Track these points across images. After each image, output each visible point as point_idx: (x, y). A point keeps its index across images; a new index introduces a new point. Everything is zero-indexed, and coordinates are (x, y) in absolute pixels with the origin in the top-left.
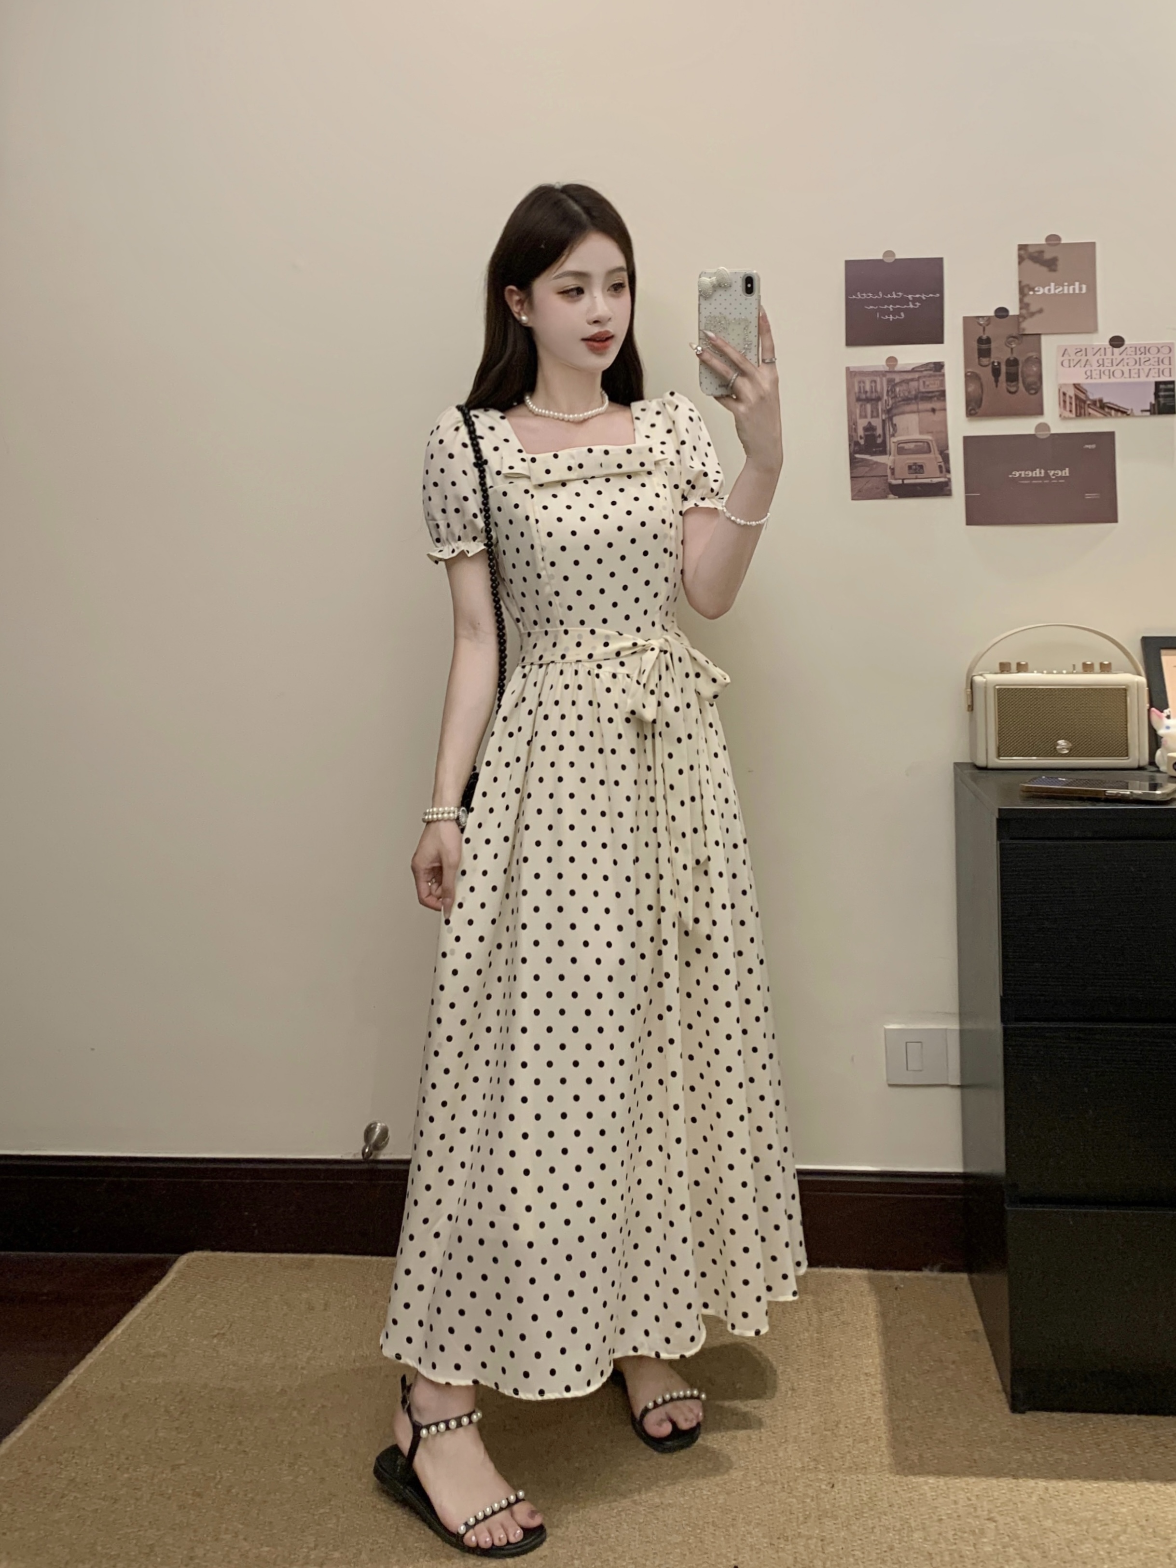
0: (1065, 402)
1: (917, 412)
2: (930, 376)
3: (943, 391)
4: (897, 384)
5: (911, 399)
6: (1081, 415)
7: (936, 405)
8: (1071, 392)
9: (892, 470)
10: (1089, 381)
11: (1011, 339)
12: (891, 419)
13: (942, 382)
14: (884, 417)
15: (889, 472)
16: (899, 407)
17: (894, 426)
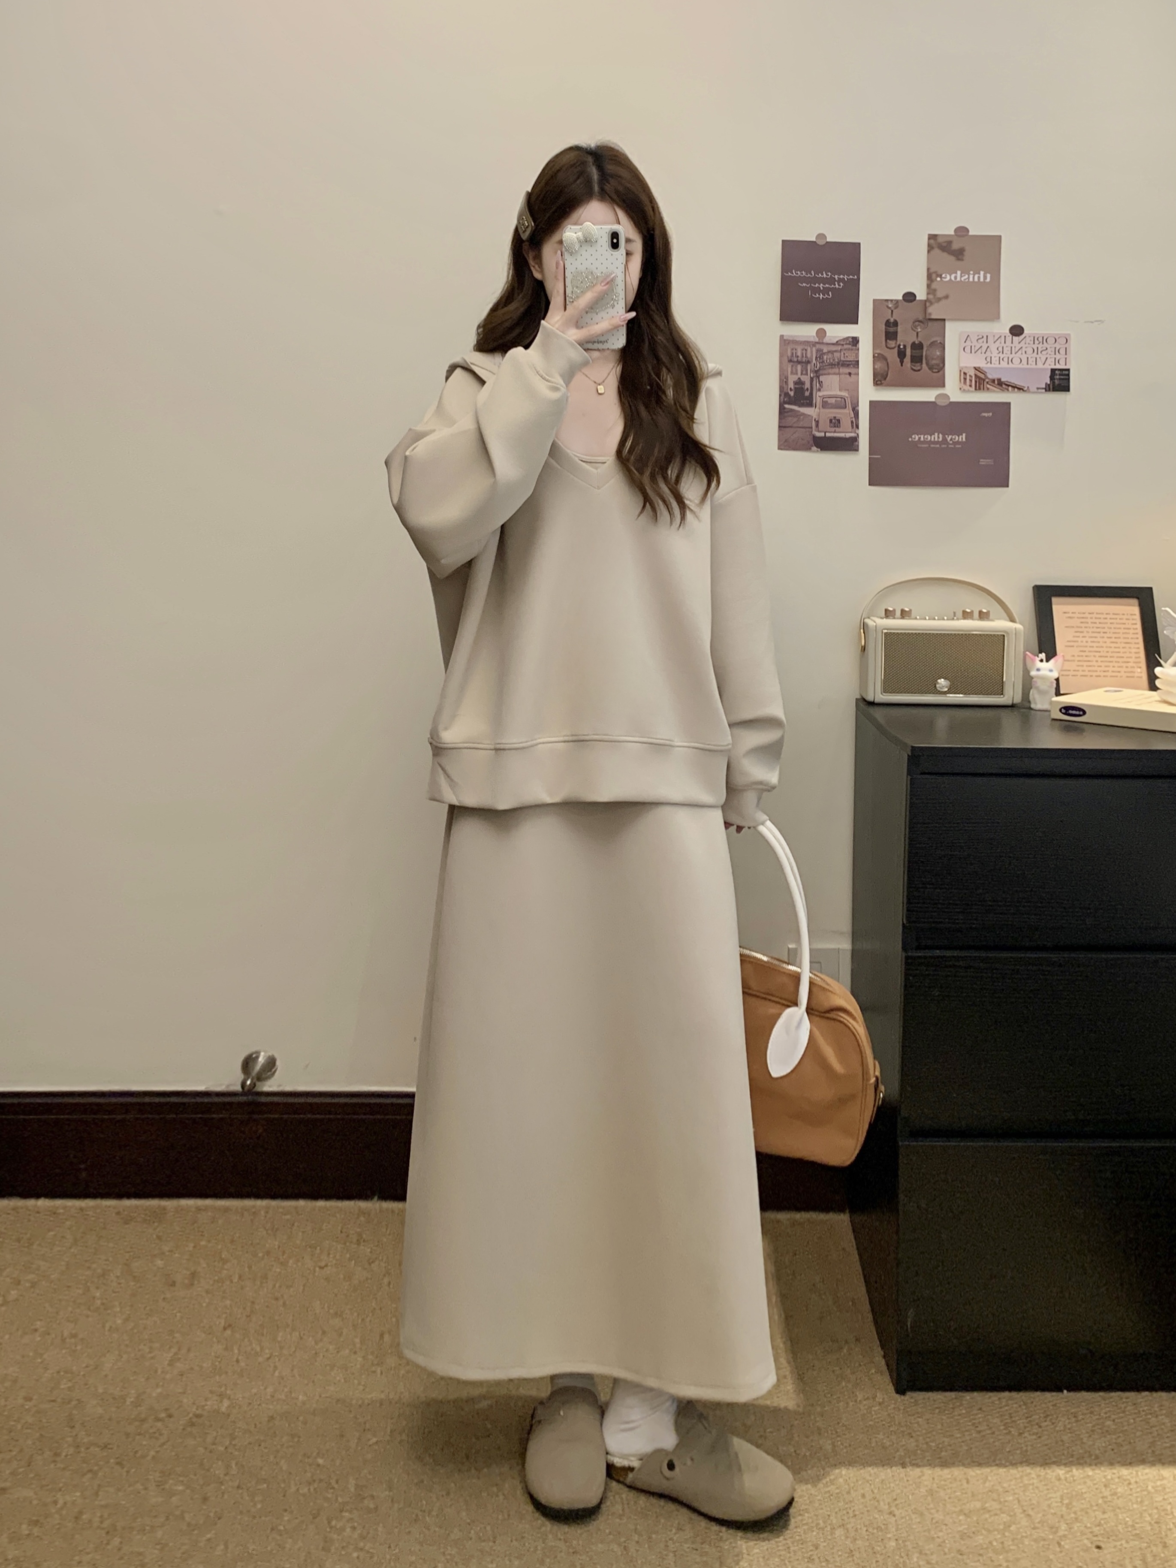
0: (965, 379)
1: (839, 374)
2: (849, 349)
3: (858, 362)
4: (824, 354)
5: (835, 365)
6: (980, 389)
7: (852, 371)
8: (972, 372)
9: (817, 422)
10: (989, 365)
11: (917, 323)
12: (818, 377)
13: (857, 355)
14: (812, 375)
15: (814, 424)
16: (825, 369)
17: (821, 383)
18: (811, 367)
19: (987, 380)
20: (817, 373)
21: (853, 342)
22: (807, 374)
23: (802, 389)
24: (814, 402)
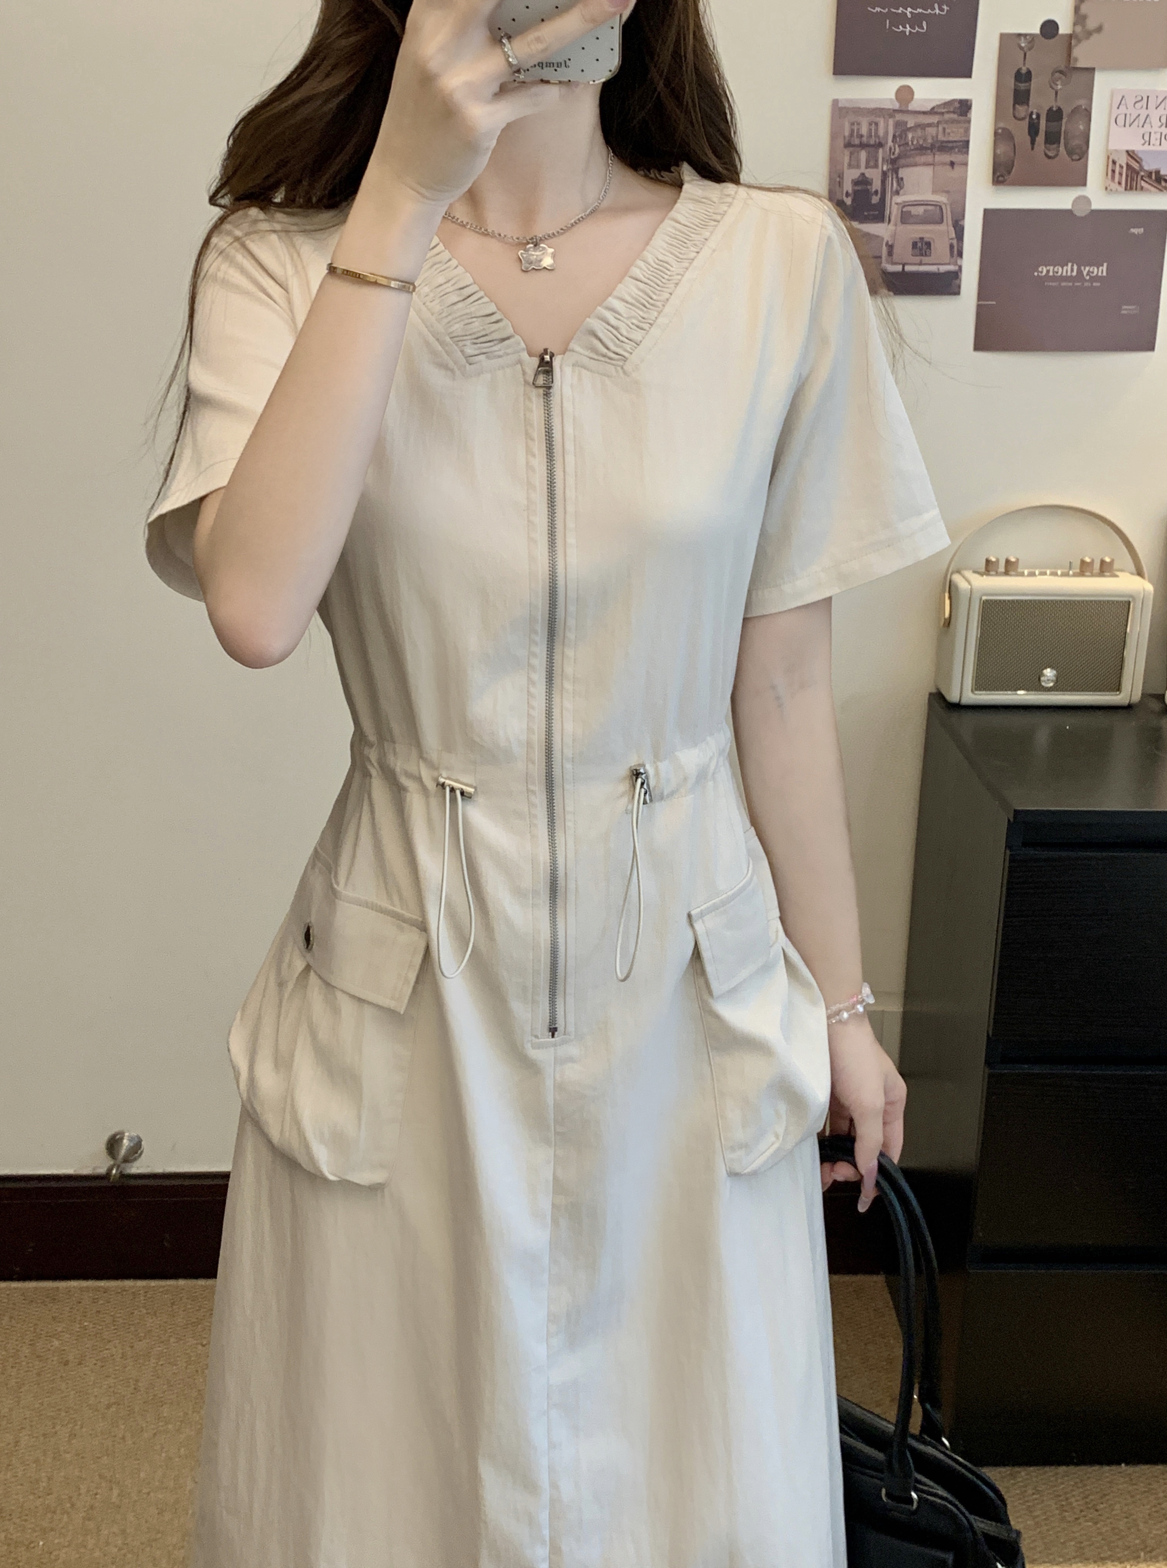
0: (1113, 171)
1: (933, 164)
2: (953, 121)
3: (967, 142)
4: (910, 129)
5: (926, 148)
6: (1131, 189)
7: (956, 158)
8: (1123, 160)
9: (890, 248)
10: (1146, 147)
11: (1057, 75)
12: (896, 171)
13: (967, 131)
14: (885, 168)
15: (885, 249)
16: (909, 157)
17: (900, 181)
18: (884, 152)
19: (1142, 173)
20: (895, 164)
21: (961, 107)
22: (876, 166)
23: (867, 192)
24: (887, 212)
